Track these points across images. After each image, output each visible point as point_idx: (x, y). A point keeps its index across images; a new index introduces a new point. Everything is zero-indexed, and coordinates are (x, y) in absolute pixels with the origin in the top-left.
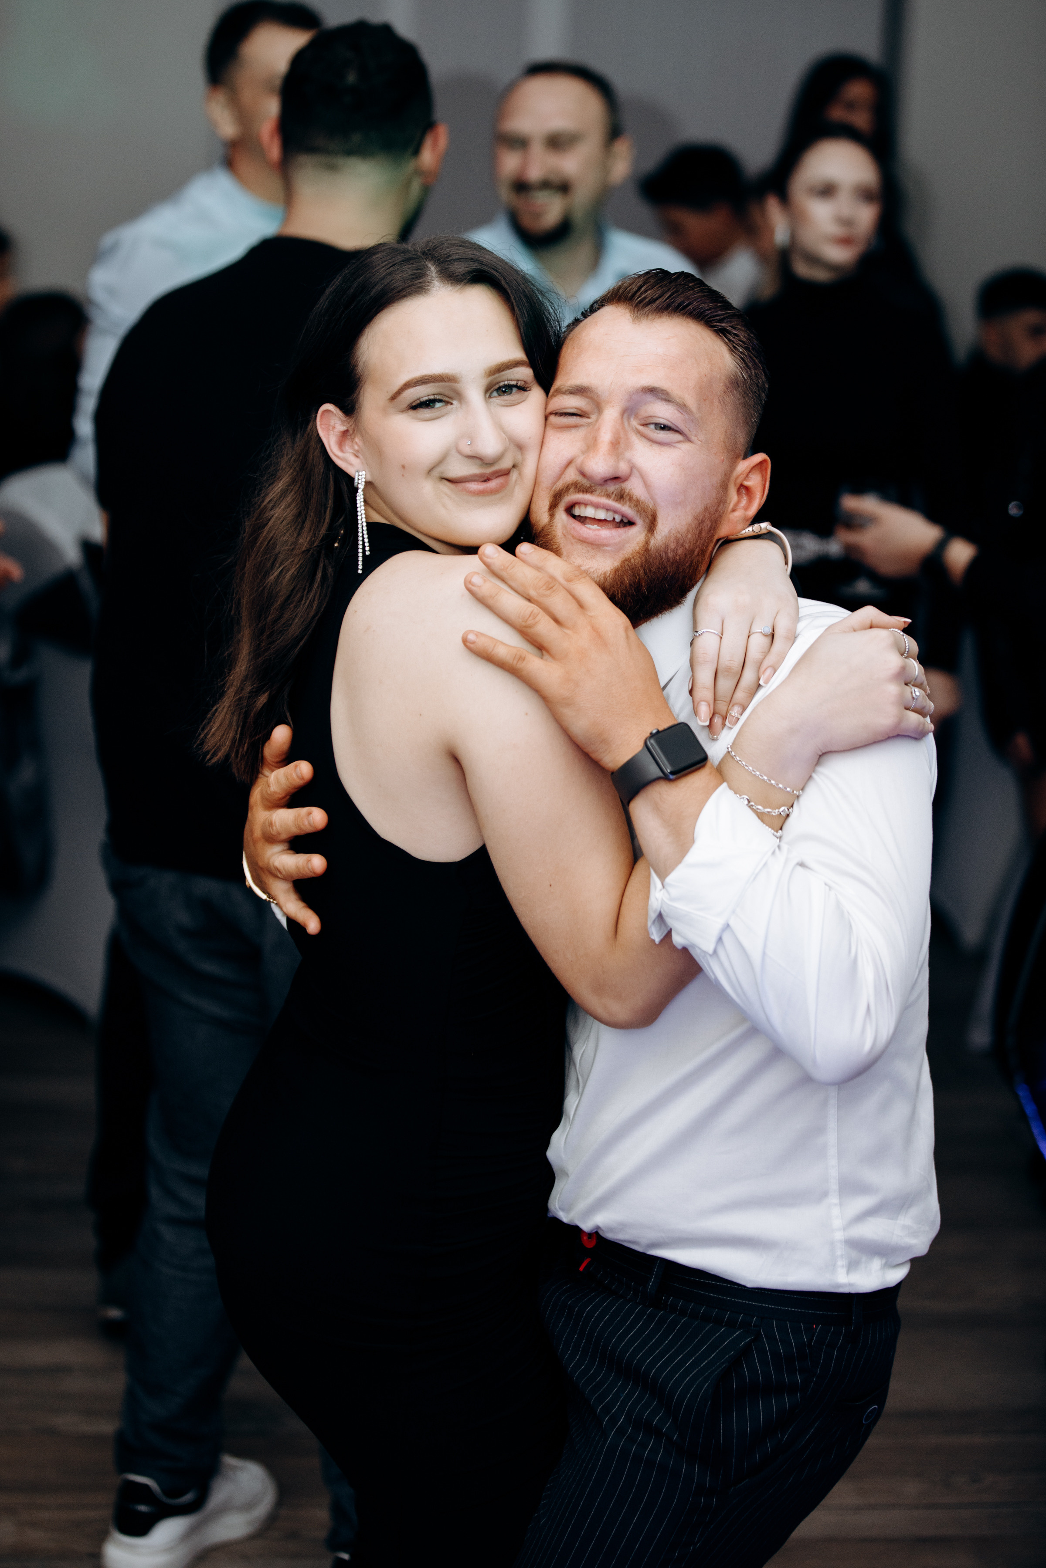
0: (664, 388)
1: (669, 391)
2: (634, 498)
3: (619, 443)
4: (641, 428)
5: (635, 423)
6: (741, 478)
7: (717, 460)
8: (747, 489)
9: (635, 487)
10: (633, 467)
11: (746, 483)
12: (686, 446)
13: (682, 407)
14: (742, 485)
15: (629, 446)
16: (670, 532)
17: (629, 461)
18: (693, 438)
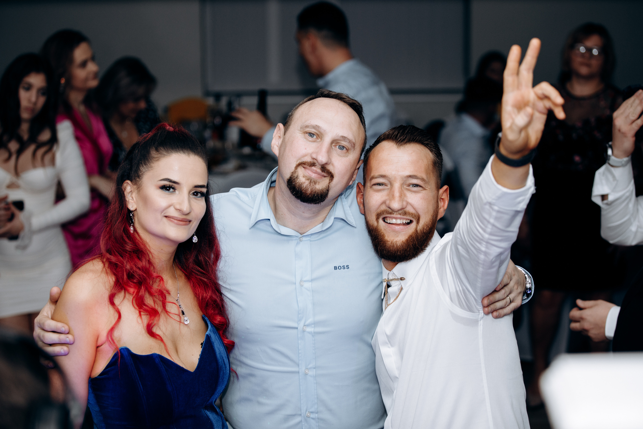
0: (415, 175)
1: (417, 175)
2: (410, 213)
3: (402, 195)
4: (407, 187)
5: (405, 186)
6: (440, 196)
7: (434, 192)
8: (442, 199)
9: (409, 209)
10: (408, 203)
11: (442, 197)
12: (424, 192)
13: (423, 180)
14: (441, 198)
15: (405, 196)
16: (424, 223)
17: (406, 201)
18: (427, 188)
